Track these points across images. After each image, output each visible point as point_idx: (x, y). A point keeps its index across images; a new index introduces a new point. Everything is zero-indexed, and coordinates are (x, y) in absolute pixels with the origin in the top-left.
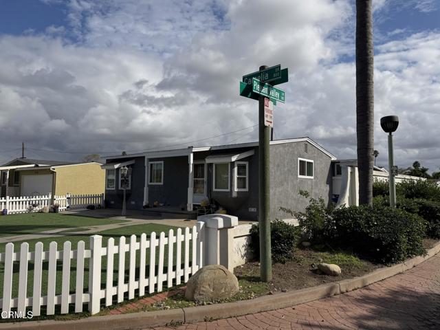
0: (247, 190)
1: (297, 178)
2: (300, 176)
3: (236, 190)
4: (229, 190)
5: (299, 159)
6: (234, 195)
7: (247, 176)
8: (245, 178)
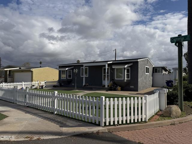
0: (129, 79)
1: (145, 74)
2: (146, 73)
3: (126, 79)
4: (123, 79)
5: (146, 66)
6: (125, 81)
7: (130, 74)
8: (129, 74)
